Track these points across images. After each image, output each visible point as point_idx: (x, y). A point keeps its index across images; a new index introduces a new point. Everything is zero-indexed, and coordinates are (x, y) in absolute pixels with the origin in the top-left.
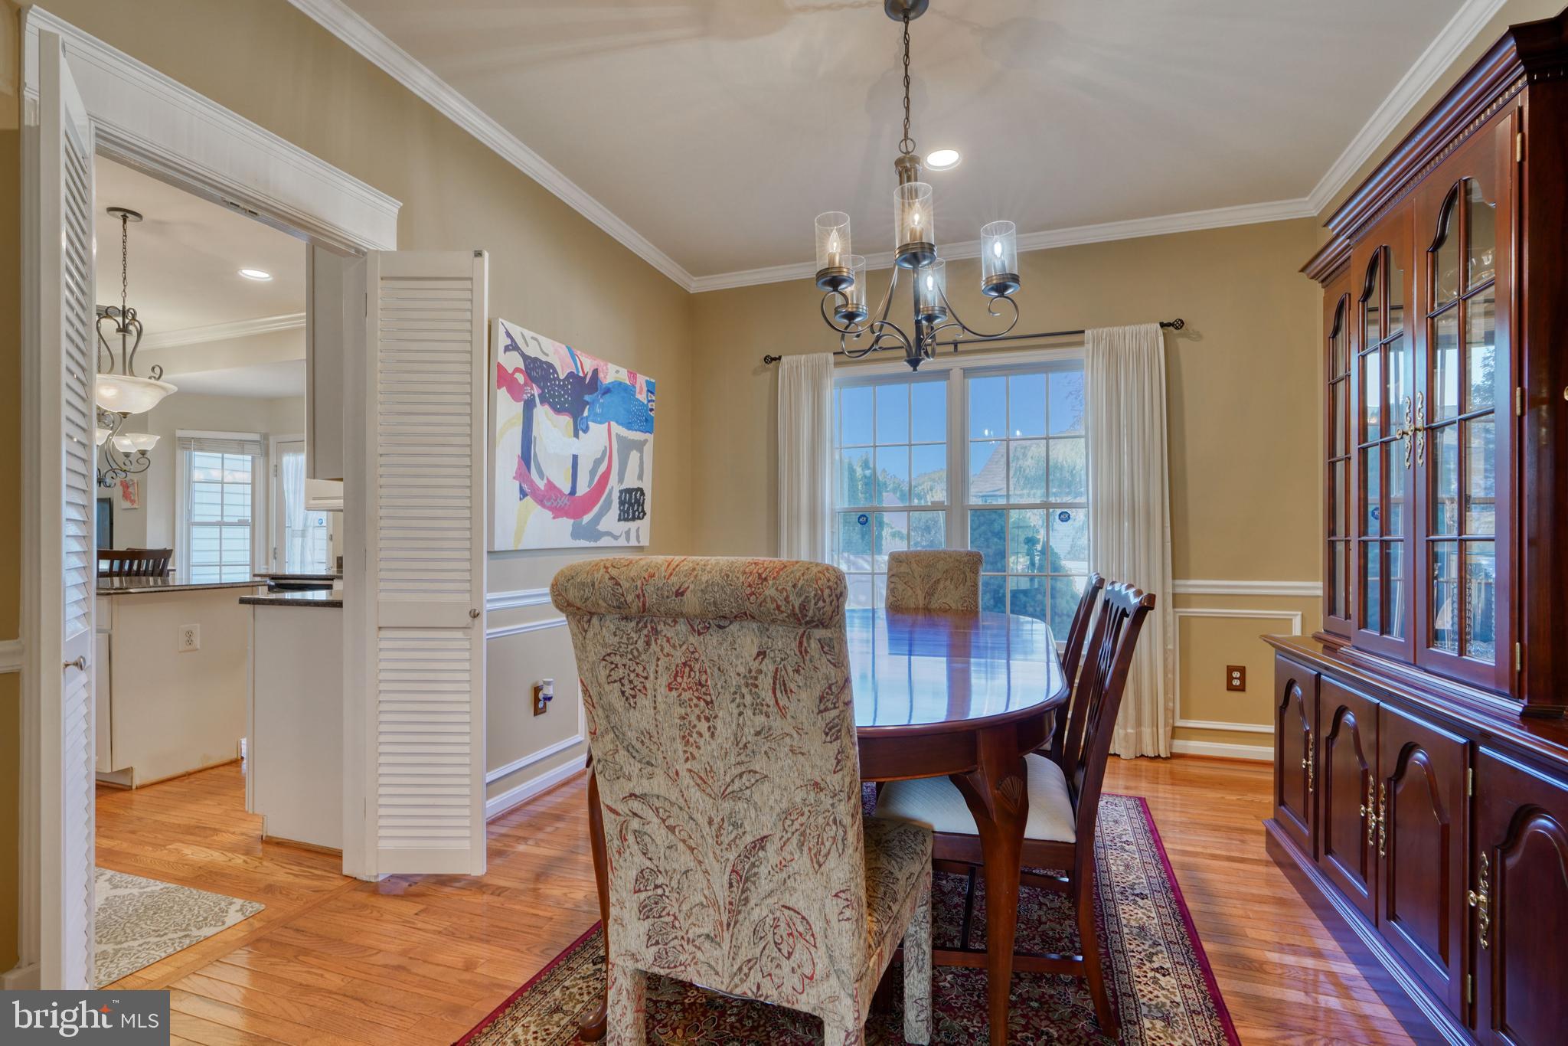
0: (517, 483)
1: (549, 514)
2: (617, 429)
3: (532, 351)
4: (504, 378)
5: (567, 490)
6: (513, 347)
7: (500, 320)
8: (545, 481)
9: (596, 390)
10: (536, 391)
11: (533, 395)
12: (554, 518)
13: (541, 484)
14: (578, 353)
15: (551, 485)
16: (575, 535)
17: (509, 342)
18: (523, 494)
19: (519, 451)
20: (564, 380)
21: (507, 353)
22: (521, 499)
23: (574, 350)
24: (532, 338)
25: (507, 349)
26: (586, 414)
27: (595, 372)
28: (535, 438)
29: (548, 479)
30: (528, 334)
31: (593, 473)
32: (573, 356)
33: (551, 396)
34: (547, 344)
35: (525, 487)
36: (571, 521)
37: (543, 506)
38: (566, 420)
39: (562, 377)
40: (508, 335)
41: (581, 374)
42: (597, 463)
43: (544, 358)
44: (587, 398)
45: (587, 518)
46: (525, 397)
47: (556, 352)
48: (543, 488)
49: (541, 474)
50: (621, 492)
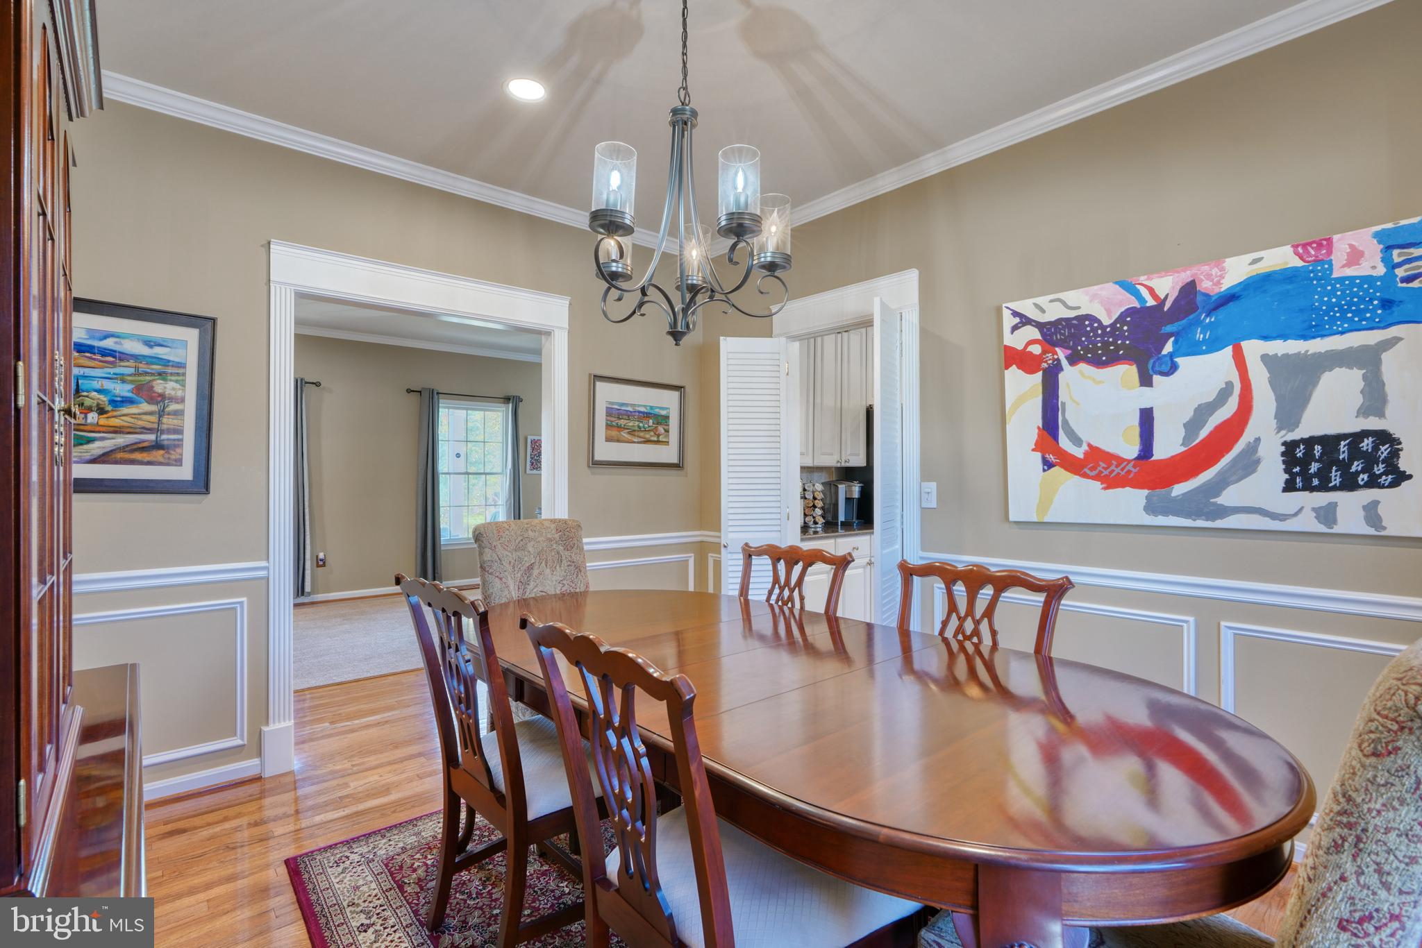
0: (1038, 455)
1: (1097, 485)
2: (1253, 349)
3: (1054, 313)
4: (1016, 358)
5: (1130, 450)
6: (1025, 321)
7: (1004, 305)
8: (1085, 447)
9: (1194, 308)
10: (1061, 354)
11: (1058, 360)
12: (1105, 488)
13: (1079, 452)
14: (1142, 279)
15: (1095, 454)
16: (1150, 508)
17: (1017, 320)
18: (1048, 465)
19: (1039, 422)
20: (1113, 325)
21: (1016, 332)
22: (1044, 470)
23: (1133, 280)
24: (1052, 301)
25: (1015, 328)
26: (1168, 348)
27: (1187, 288)
28: (1064, 404)
29: (1090, 445)
30: (1042, 300)
31: (1192, 426)
32: (1130, 288)
33: (1087, 350)
34: (1072, 297)
35: (1051, 458)
36: (1146, 492)
37: (1085, 476)
38: (1127, 372)
39: (1106, 321)
40: (1015, 314)
41: (1151, 302)
42: (1204, 411)
43: (1071, 314)
44: (1169, 329)
45: (1179, 489)
46: (1045, 365)
47: (1094, 297)
48: (1081, 456)
49: (1077, 441)
50: (1290, 447)
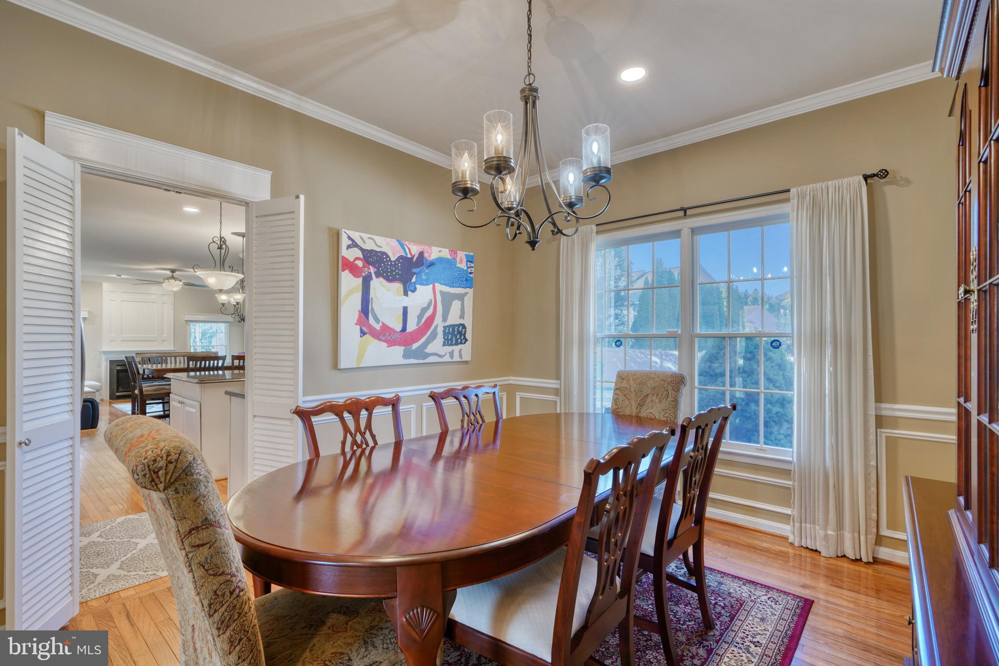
0: (358, 327)
1: (385, 344)
2: (439, 287)
3: (369, 246)
4: (350, 266)
5: (398, 327)
6: (354, 245)
7: (343, 230)
8: (381, 324)
9: (423, 264)
10: (372, 270)
11: (370, 273)
12: (388, 347)
13: (378, 327)
14: (407, 243)
15: (385, 327)
16: (406, 356)
17: (350, 242)
18: (363, 333)
19: (359, 307)
20: (395, 261)
21: (349, 249)
22: (361, 337)
23: (403, 242)
24: (369, 238)
25: (349, 247)
26: (414, 280)
27: (421, 254)
28: (372, 299)
29: (383, 323)
30: (365, 236)
31: (420, 317)
32: (402, 246)
33: (384, 272)
34: (379, 240)
35: (365, 329)
36: (403, 348)
37: (380, 340)
38: (398, 286)
39: (393, 259)
40: (350, 238)
41: (409, 256)
42: (424, 310)
43: (378, 249)
44: (414, 270)
45: (415, 346)
46: (364, 274)
47: (388, 244)
48: (379, 329)
49: (377, 320)
50: (445, 327)
